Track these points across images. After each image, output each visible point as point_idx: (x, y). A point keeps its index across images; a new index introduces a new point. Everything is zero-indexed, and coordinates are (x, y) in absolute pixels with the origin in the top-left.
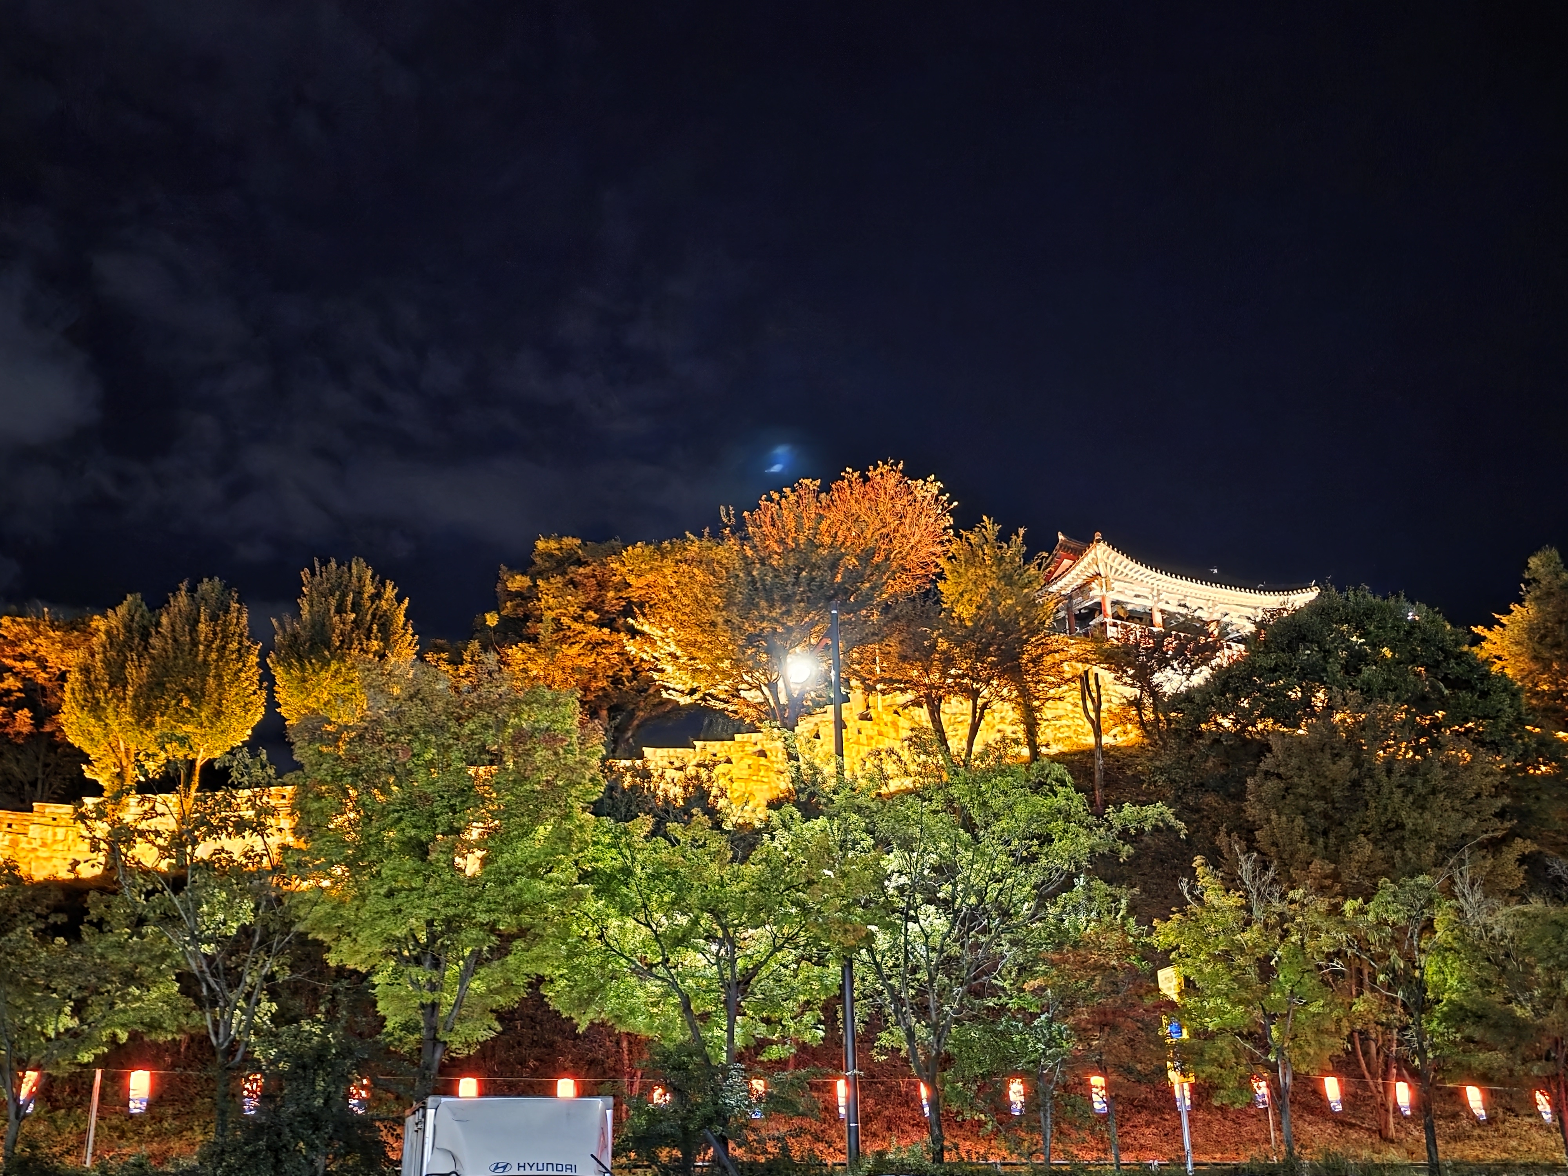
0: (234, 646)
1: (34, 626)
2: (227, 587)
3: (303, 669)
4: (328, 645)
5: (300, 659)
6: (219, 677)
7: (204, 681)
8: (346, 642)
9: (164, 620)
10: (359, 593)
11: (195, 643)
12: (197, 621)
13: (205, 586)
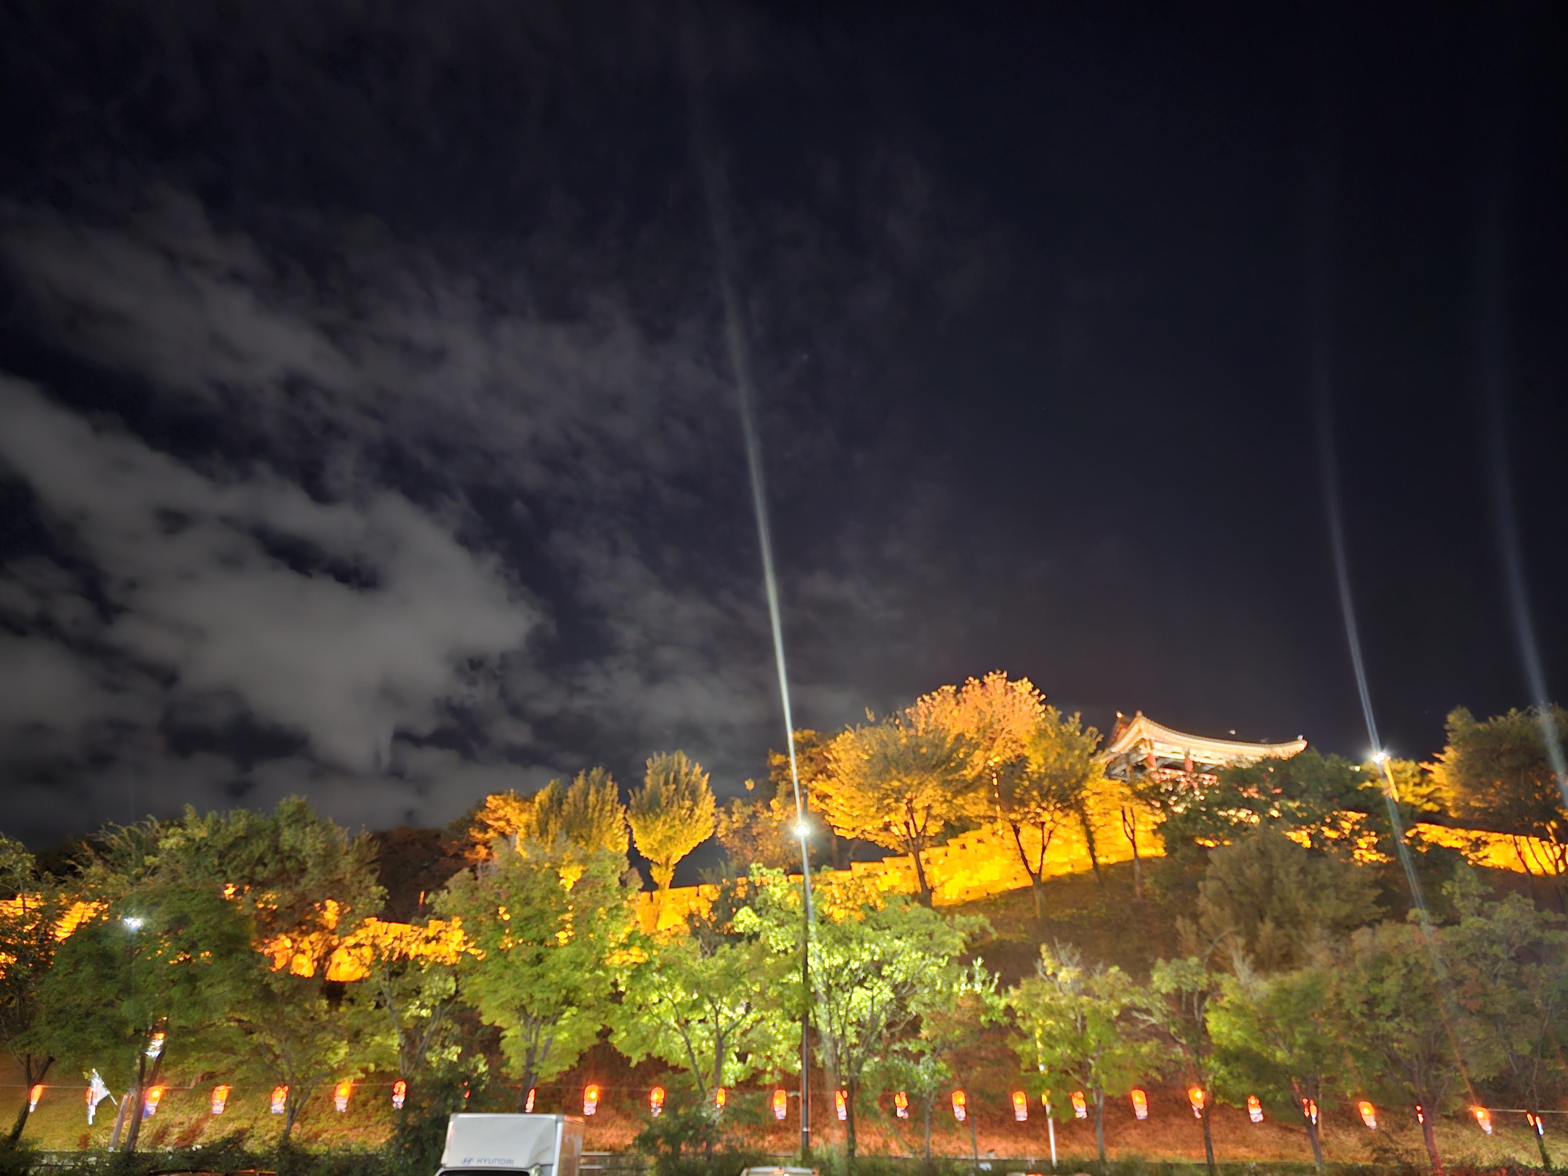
0: (608, 808)
1: (505, 800)
2: (606, 772)
3: (645, 821)
4: (659, 806)
5: (644, 815)
6: (599, 827)
7: (591, 831)
8: (670, 803)
9: (570, 794)
10: (677, 773)
11: (586, 807)
12: (588, 794)
13: (594, 772)
